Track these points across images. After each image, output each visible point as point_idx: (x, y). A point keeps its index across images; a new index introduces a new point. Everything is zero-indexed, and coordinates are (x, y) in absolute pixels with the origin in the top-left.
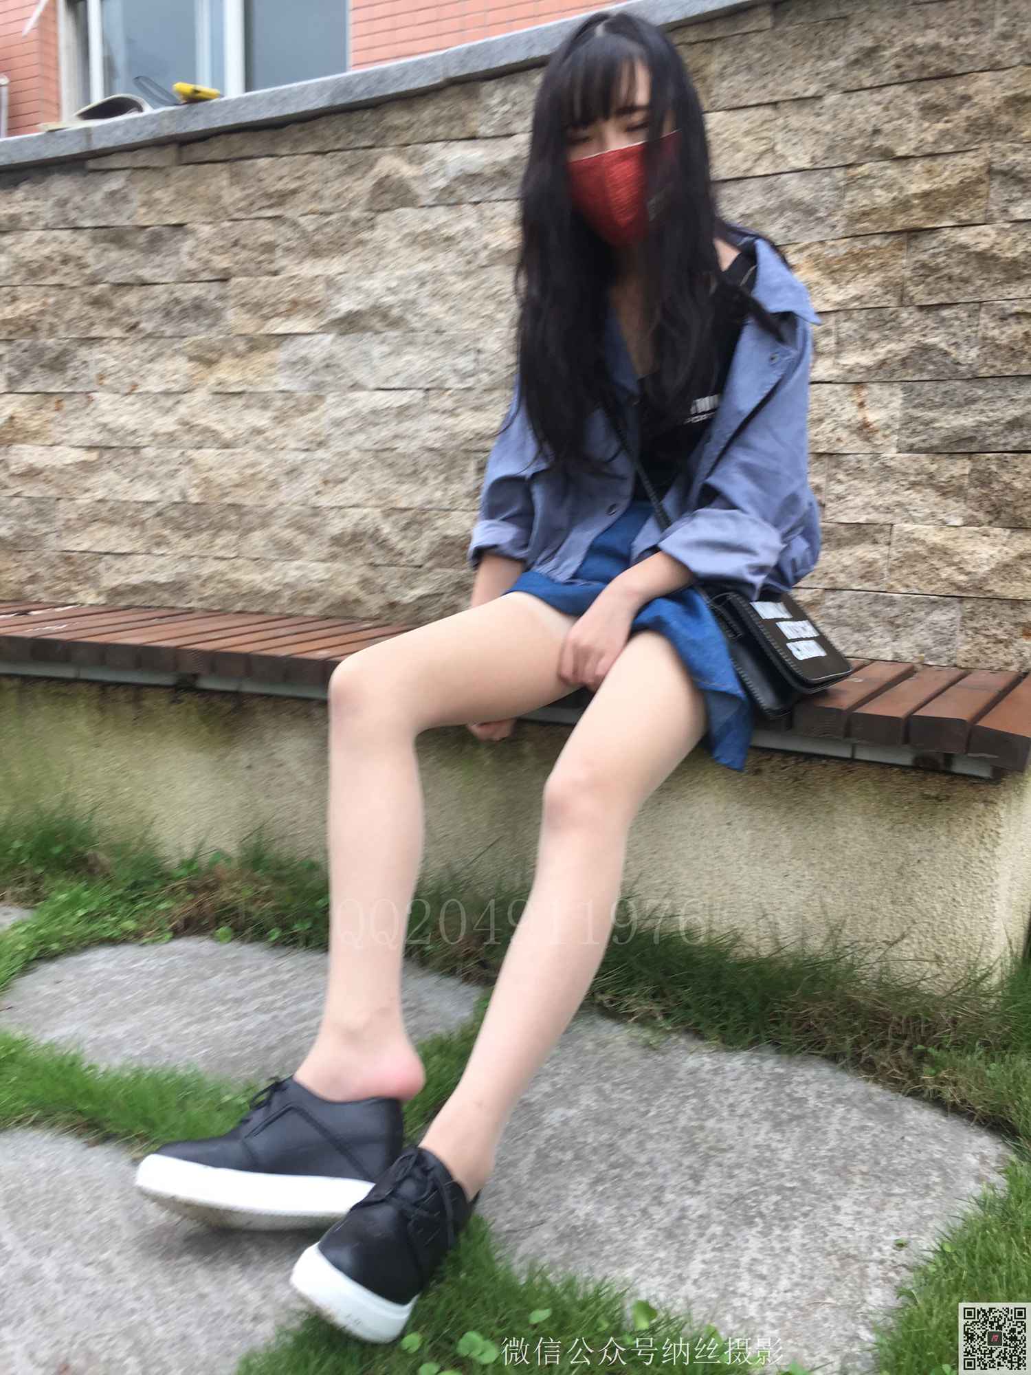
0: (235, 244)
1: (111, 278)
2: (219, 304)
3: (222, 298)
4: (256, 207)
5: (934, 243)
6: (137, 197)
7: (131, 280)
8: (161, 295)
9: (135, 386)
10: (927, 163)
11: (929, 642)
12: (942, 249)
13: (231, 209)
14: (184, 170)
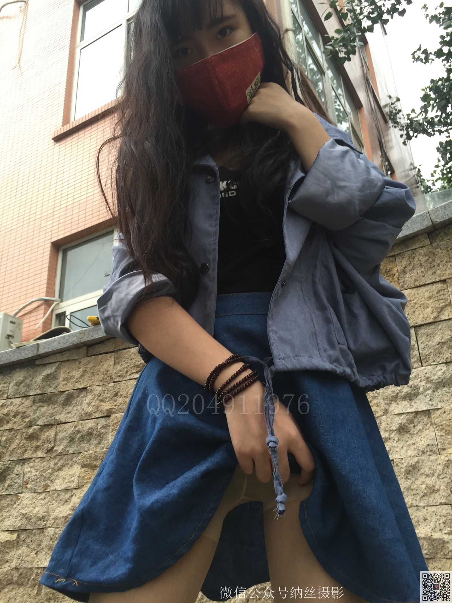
0: (116, 395)
1: (40, 422)
2: (103, 431)
3: (104, 427)
4: (129, 373)
6: (62, 376)
7: (53, 422)
8: (69, 429)
9: (47, 486)
13: (114, 376)
14: (89, 359)
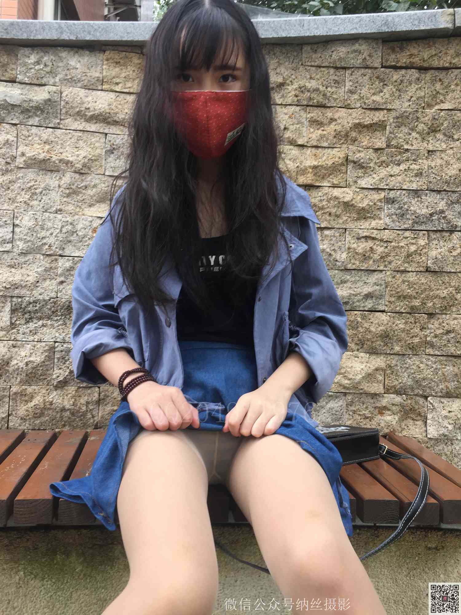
5: (320, 194)
10: (313, 150)
11: (329, 420)
12: (325, 197)
